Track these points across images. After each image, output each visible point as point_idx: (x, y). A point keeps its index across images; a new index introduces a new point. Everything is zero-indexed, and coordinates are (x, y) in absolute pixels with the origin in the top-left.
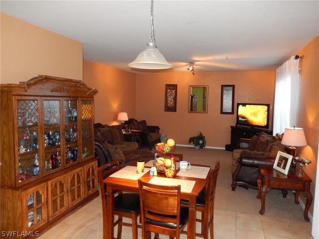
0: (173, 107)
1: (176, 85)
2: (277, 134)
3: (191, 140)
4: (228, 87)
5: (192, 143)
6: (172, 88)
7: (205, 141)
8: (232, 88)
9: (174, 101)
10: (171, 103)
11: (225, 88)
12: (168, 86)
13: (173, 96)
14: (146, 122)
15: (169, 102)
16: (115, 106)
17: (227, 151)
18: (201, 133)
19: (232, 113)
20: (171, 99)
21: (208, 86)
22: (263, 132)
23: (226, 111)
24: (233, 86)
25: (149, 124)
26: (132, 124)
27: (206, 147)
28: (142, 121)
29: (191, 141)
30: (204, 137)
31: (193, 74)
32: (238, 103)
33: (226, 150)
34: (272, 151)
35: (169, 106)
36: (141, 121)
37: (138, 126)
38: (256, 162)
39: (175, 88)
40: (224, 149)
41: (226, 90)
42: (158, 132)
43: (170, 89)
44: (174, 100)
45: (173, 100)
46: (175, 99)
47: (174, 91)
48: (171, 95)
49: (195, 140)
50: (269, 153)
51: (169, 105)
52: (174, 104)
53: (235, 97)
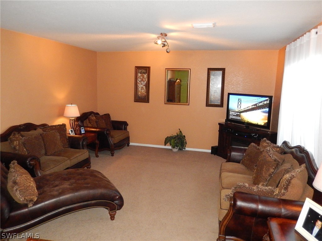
0: (145, 96)
1: (149, 68)
2: (285, 143)
3: (168, 140)
4: (216, 71)
5: (169, 144)
6: (144, 71)
7: (185, 141)
8: (221, 72)
9: (146, 89)
10: (143, 91)
11: (212, 73)
12: (138, 68)
13: (145, 82)
14: (110, 116)
15: (140, 89)
16: (60, 95)
17: (213, 155)
18: (181, 132)
19: (221, 105)
20: (143, 86)
21: (190, 69)
22: (265, 139)
23: (213, 104)
24: (223, 70)
25: (114, 118)
26: (88, 120)
27: (187, 149)
28: (105, 115)
29: (167, 143)
30: (184, 136)
31: (167, 52)
32: (228, 93)
33: (212, 153)
34: (289, 189)
35: (140, 95)
36: (103, 115)
37: (96, 122)
38: (260, 207)
39: (147, 71)
40: (210, 151)
41: (213, 75)
42: (126, 129)
43: (141, 73)
44: (146, 87)
45: (144, 87)
46: (148, 86)
47: (146, 76)
48: (142, 80)
49: (172, 141)
50: (283, 191)
51: (139, 93)
52: (146, 93)
53: (225, 85)
